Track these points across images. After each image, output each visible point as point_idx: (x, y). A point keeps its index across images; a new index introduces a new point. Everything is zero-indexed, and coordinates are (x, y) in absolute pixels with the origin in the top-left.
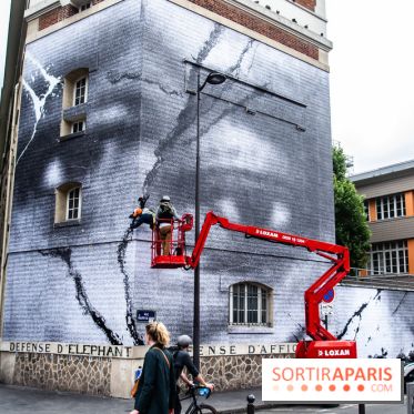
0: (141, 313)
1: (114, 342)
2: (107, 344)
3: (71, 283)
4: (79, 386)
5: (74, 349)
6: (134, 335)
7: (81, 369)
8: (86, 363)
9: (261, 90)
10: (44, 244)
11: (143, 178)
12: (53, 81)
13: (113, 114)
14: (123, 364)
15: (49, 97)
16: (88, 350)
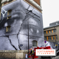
0: (21, 45)
1: (16, 50)
2: (15, 50)
3: (9, 41)
4: (10, 57)
5: (9, 51)
6: (20, 48)
7: (11, 54)
8: (11, 53)
9: (35, 14)
10: (4, 35)
11: (21, 25)
12: (6, 12)
13: (16, 16)
14: (18, 53)
15: (5, 14)
16: (12, 51)
